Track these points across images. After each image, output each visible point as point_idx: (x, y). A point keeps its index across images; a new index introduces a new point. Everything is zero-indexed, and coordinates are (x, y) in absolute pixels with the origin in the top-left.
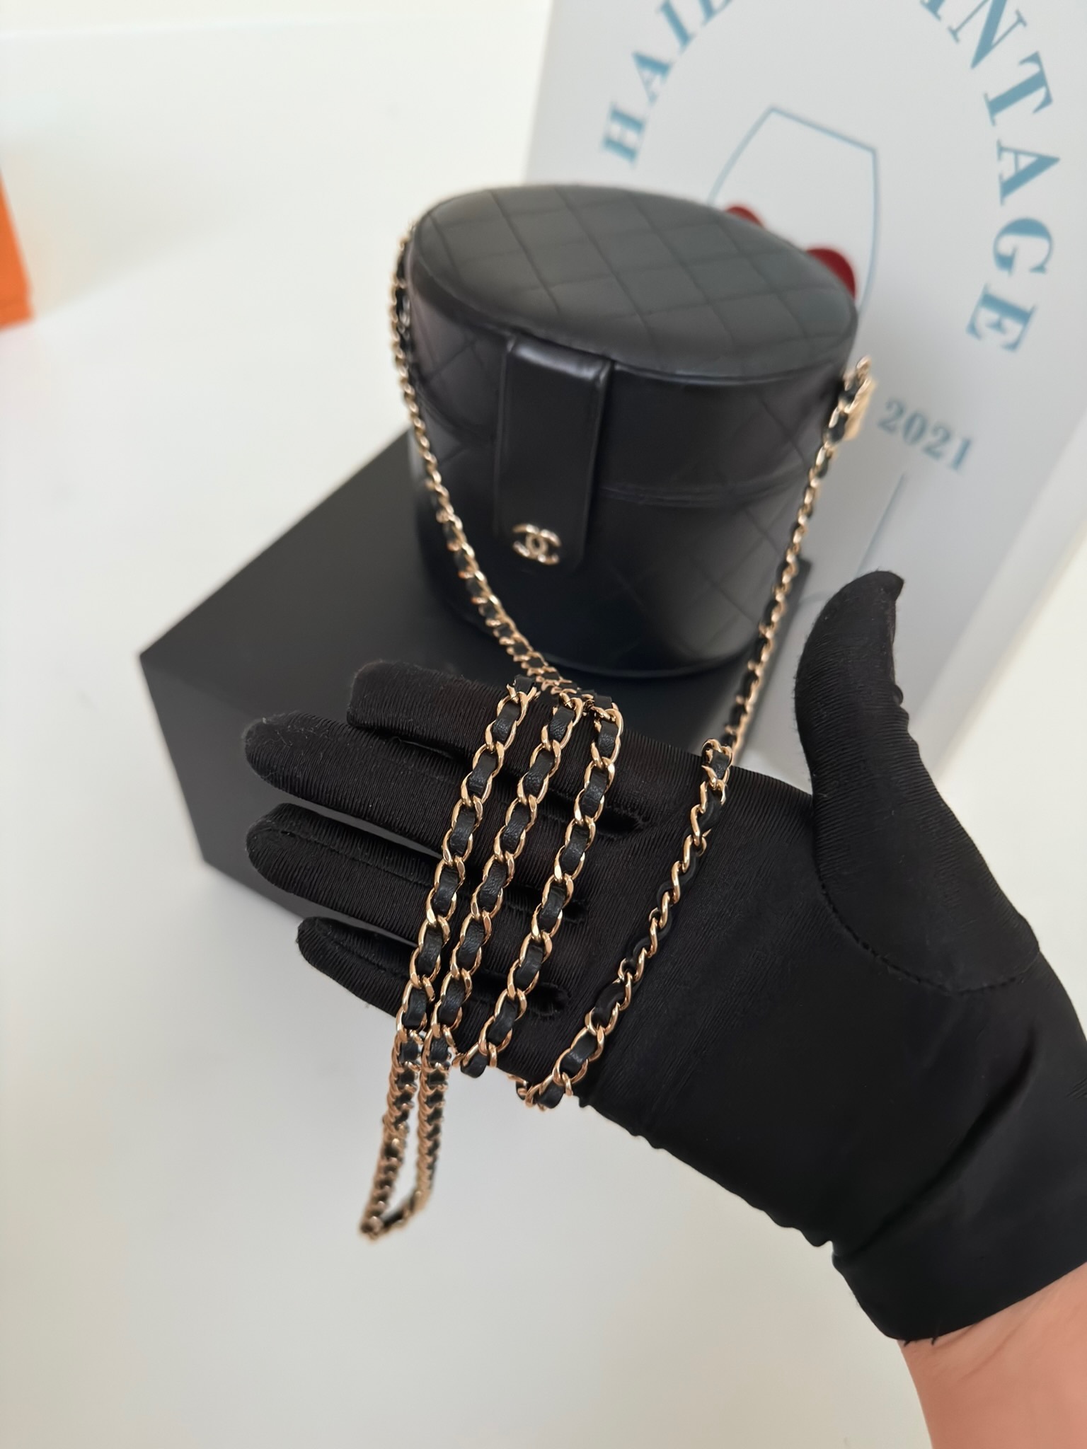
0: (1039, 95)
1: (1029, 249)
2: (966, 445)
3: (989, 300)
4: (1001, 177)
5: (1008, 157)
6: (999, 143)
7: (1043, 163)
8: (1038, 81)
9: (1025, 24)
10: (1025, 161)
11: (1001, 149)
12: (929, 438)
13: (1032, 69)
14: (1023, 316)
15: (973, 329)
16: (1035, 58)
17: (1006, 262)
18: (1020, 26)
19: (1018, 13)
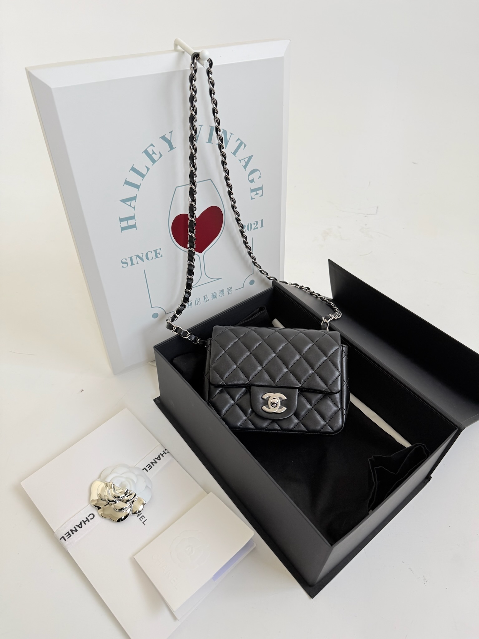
0: (243, 145)
1: (256, 175)
2: (262, 220)
3: (252, 191)
4: (243, 166)
5: (243, 161)
6: (239, 160)
7: (250, 158)
8: (242, 143)
9: (233, 134)
10: (246, 160)
11: (240, 161)
12: (254, 226)
13: (239, 142)
14: (261, 188)
15: (252, 198)
16: (239, 139)
17: (252, 181)
18: (232, 135)
19: (230, 133)
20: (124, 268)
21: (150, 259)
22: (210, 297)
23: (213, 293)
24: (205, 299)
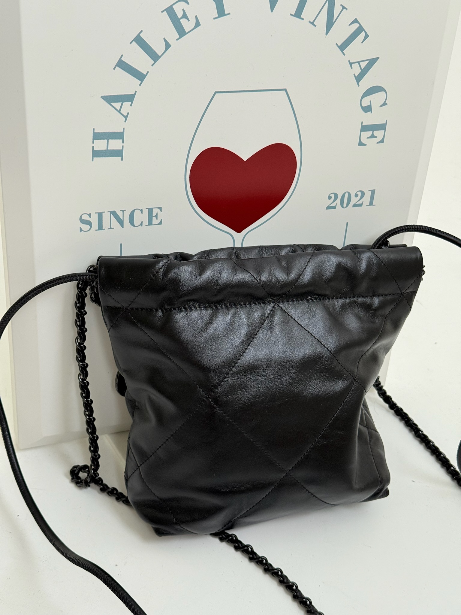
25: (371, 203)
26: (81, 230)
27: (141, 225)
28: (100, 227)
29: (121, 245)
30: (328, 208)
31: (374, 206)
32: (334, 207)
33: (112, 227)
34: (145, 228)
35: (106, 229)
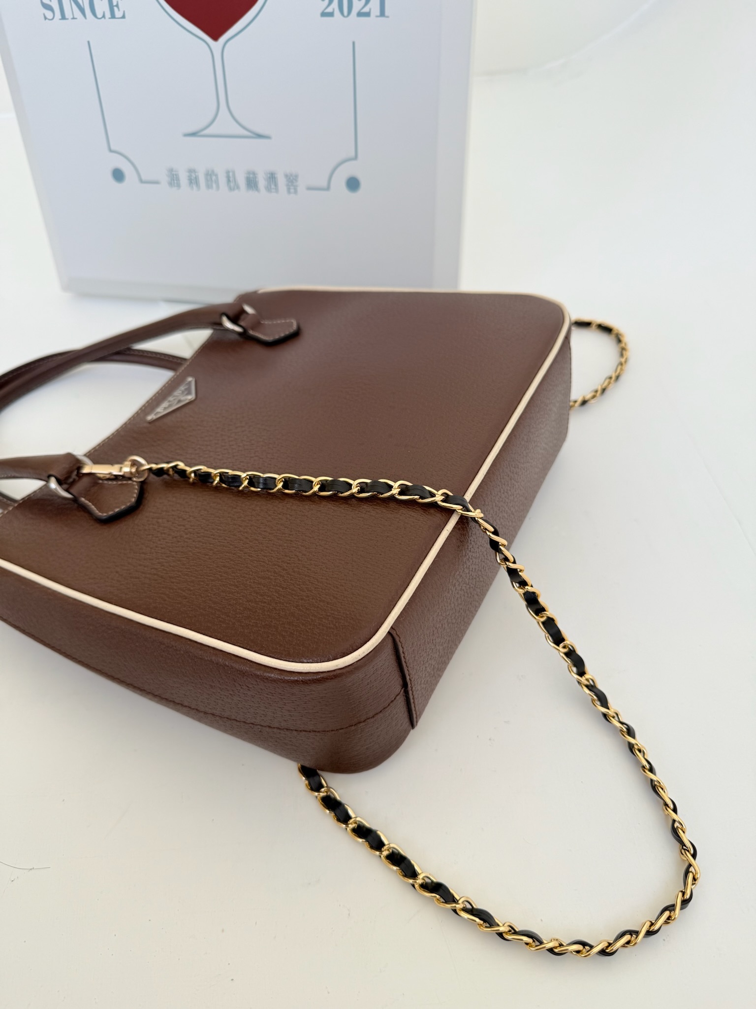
12: (357, 5)
20: (47, 20)
21: (99, 15)
22: (241, 181)
23: (249, 173)
24: (229, 181)
25: (382, 13)
26: (46, 18)
27: (104, 16)
28: (63, 17)
29: (89, 42)
30: (324, 14)
31: (387, 19)
32: (331, 14)
33: (75, 17)
34: (108, 21)
35: (70, 19)
